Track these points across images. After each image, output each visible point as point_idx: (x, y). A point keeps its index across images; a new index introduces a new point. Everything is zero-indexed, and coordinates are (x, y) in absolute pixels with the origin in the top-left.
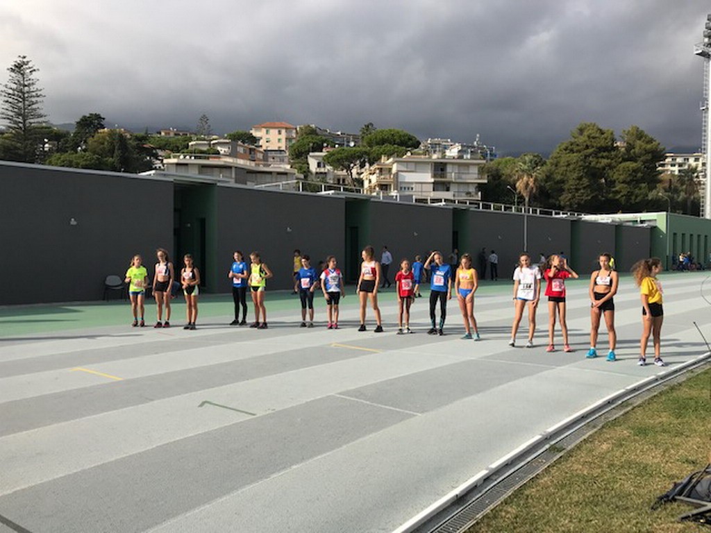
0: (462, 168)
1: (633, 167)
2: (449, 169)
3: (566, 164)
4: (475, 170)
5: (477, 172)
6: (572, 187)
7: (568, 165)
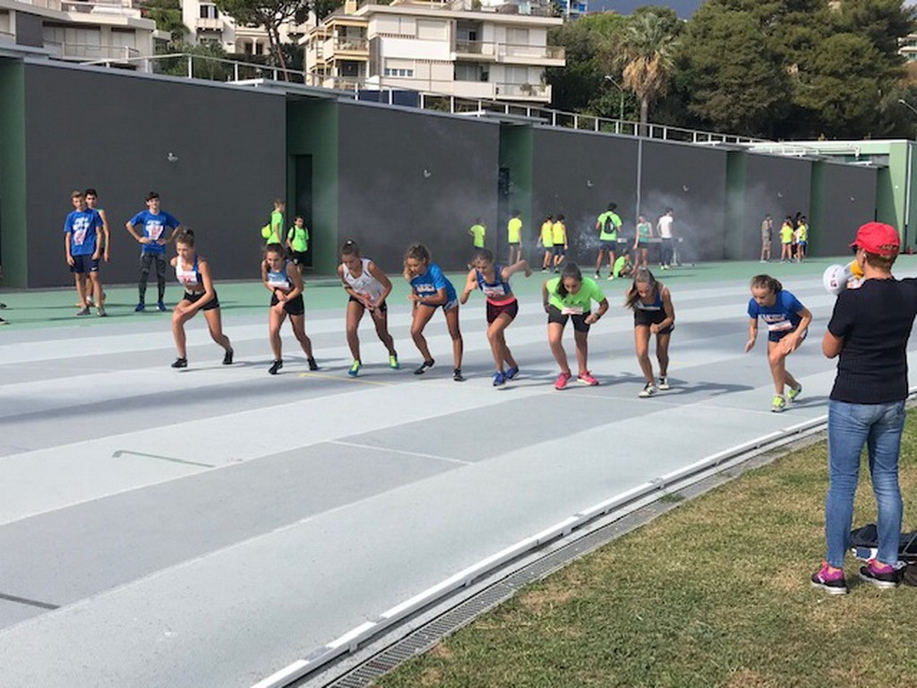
0: (514, 33)
1: (853, 46)
2: (487, 34)
3: (723, 34)
4: (540, 39)
5: (544, 43)
6: (733, 81)
7: (728, 36)
